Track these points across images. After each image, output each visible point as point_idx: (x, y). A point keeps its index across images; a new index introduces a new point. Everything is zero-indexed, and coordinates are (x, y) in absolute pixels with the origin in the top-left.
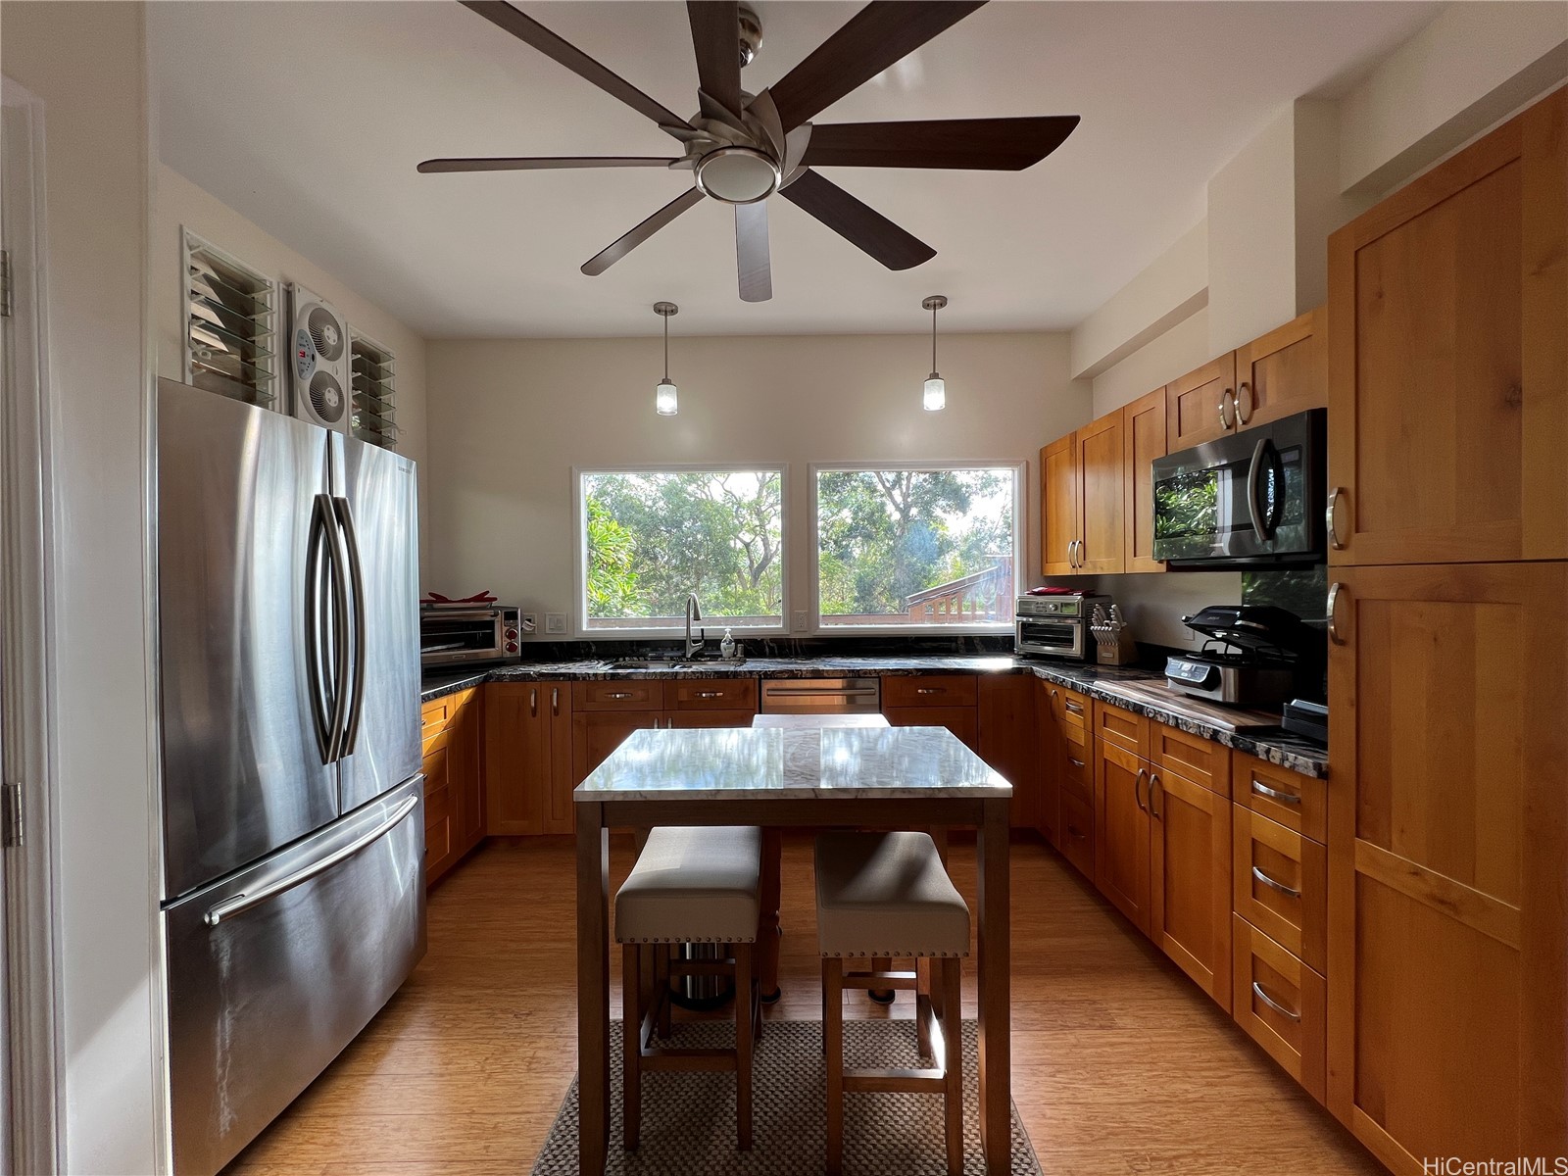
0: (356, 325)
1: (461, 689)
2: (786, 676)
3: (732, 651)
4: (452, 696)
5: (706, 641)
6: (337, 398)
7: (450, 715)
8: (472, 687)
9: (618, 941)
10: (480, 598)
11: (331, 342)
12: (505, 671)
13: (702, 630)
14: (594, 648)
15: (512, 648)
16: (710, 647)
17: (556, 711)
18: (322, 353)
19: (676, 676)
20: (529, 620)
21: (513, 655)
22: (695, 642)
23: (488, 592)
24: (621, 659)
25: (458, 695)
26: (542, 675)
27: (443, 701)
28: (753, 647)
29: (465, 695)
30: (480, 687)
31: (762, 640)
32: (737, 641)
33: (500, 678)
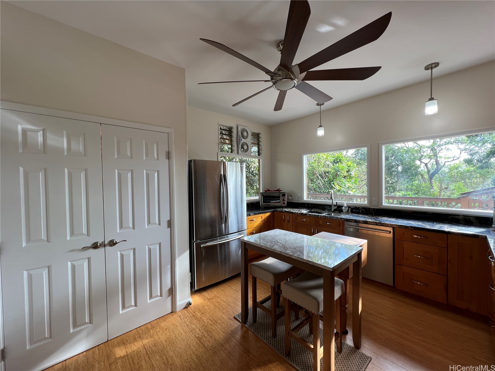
0: (251, 129)
1: (266, 213)
2: (354, 221)
3: (347, 210)
4: (264, 214)
5: (338, 206)
6: (247, 147)
7: (263, 218)
8: (269, 212)
9: (251, 274)
10: (278, 190)
11: (245, 135)
12: (279, 210)
13: (337, 202)
14: (306, 205)
15: (284, 203)
16: (339, 209)
17: (289, 221)
18: (243, 138)
19: (318, 216)
20: (291, 196)
21: (284, 205)
22: (335, 206)
23: (280, 189)
24: (313, 209)
25: (266, 214)
26: (286, 211)
27: (261, 215)
28: (355, 210)
29: (268, 214)
30: (273, 212)
31: (359, 208)
32: (349, 207)
33: (277, 211)
